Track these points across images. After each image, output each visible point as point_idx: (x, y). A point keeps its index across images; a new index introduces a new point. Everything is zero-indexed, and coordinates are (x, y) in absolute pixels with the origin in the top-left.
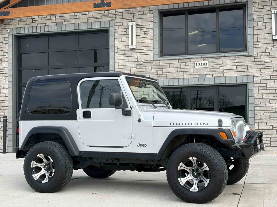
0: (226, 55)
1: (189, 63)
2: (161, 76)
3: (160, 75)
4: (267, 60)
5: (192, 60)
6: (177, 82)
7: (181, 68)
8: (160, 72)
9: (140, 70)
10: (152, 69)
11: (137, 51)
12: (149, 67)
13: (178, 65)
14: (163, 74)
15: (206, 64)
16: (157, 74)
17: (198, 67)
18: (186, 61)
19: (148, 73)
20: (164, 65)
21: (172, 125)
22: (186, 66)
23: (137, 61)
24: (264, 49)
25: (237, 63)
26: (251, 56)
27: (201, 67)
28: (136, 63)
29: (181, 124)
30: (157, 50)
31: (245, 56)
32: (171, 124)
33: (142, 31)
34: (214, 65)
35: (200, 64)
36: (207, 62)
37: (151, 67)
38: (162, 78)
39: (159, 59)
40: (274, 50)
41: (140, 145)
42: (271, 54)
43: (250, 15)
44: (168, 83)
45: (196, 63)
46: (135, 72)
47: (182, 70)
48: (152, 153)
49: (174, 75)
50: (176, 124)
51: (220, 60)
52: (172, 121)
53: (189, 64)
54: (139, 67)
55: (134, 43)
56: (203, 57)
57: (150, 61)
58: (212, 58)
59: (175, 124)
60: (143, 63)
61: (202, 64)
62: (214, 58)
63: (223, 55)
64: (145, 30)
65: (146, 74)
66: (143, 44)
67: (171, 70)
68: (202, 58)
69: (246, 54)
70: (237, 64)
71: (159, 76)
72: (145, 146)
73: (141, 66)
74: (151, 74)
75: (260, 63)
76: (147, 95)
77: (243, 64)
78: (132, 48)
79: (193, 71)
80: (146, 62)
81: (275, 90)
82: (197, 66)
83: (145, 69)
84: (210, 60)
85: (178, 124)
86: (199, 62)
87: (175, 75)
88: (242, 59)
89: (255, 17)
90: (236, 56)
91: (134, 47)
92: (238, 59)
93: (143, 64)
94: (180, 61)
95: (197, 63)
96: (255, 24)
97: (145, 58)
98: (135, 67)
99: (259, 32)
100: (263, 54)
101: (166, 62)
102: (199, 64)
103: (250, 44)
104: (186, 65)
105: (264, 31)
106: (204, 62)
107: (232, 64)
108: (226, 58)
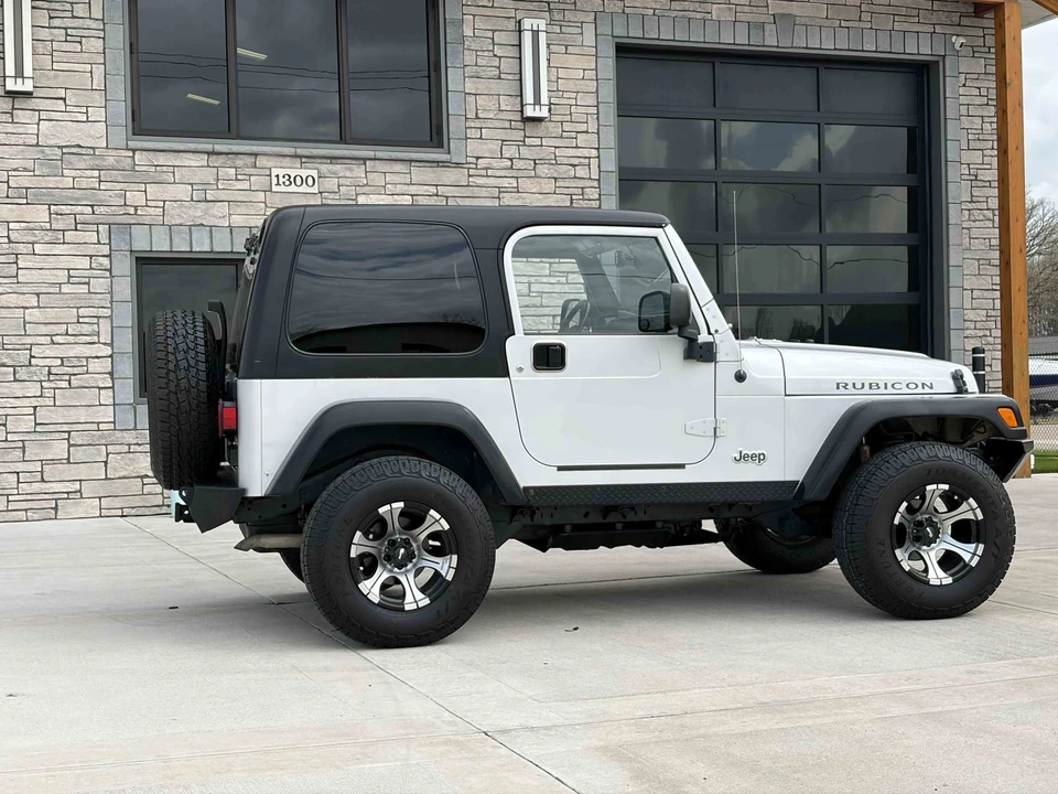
0: (380, 155)
1: (248, 171)
2: (139, 212)
3: (136, 210)
4: (505, 183)
5: (261, 161)
6: (207, 241)
7: (218, 189)
8: (135, 198)
9: (52, 182)
10: (100, 181)
11: (34, 103)
12: (89, 173)
13: (208, 175)
14: (147, 206)
15: (310, 181)
16: (125, 205)
17: (282, 188)
18: (240, 162)
19: (86, 199)
20: (153, 169)
21: (842, 390)
22: (237, 179)
23: (37, 145)
24: (495, 146)
25: (415, 187)
26: (458, 165)
27: (293, 188)
28: (33, 153)
29: (867, 386)
30: (121, 109)
31: (438, 163)
32: (838, 388)
33: (56, 22)
34: (339, 186)
35: (291, 181)
36: (314, 173)
37: (96, 173)
38: (147, 220)
39: (132, 144)
40: (525, 152)
41: (743, 458)
42: (518, 164)
43: (453, 22)
44: (171, 240)
45: (275, 172)
46: (27, 188)
47: (222, 195)
48: (782, 479)
49: (191, 213)
50: (854, 387)
51: (359, 171)
52: (842, 378)
53: (250, 175)
54: (45, 170)
55: (28, 71)
56: (299, 151)
57: (93, 148)
58: (333, 159)
59: (850, 386)
60: (63, 153)
61: (298, 179)
62: (339, 161)
63: (371, 154)
64: (69, 23)
65: (77, 199)
66: (62, 79)
67: (183, 192)
68: (296, 156)
69: (445, 157)
70: (413, 189)
71: (132, 211)
72: (760, 458)
73: (56, 167)
74: (101, 200)
75: (484, 192)
76: (84, 283)
77: (433, 190)
78: (19, 87)
79: (265, 203)
80: (75, 150)
81: (530, 283)
82: (278, 184)
83: (74, 178)
84: (325, 168)
85: (859, 386)
86: (288, 171)
87: (197, 213)
88: (428, 174)
89: (468, 32)
90: (411, 161)
91: (28, 86)
92: (418, 174)
93: (62, 160)
94: (220, 161)
95: (281, 172)
96: (469, 58)
97: (70, 134)
98: (26, 170)
99: (482, 86)
100: (495, 164)
101: (161, 159)
102: (287, 177)
103: (454, 126)
104: (239, 177)
105: (495, 86)
106: (304, 172)
107: (399, 189)
108: (380, 166)
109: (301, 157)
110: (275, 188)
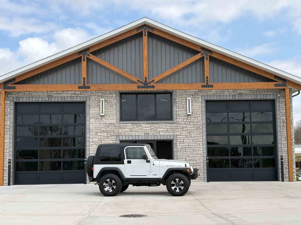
0: (161, 122)
4: (184, 126)
5: (141, 124)
6: (131, 138)
8: (120, 131)
9: (107, 129)
10: (115, 129)
11: (105, 117)
13: (132, 127)
14: (122, 132)
17: (144, 129)
18: (137, 125)
19: (113, 132)
23: (105, 123)
24: (182, 120)
26: (175, 123)
27: (146, 128)
28: (105, 125)
30: (118, 117)
31: (171, 123)
33: (109, 104)
34: (154, 128)
37: (114, 127)
38: (122, 135)
39: (120, 123)
40: (188, 120)
42: (186, 123)
43: (174, 99)
44: (126, 138)
45: (143, 126)
46: (104, 130)
47: (134, 130)
49: (129, 133)
51: (157, 125)
53: (139, 127)
54: (106, 127)
55: (104, 112)
56: (147, 122)
57: (114, 123)
58: (153, 123)
63: (159, 122)
64: (111, 104)
65: (111, 132)
66: (109, 113)
67: (128, 130)
68: (146, 123)
69: (172, 122)
70: (167, 128)
71: (120, 133)
74: (115, 132)
75: (180, 128)
77: (171, 128)
78: (102, 115)
79: (141, 131)
80: (111, 124)
81: (189, 144)
83: (111, 128)
84: (151, 125)
88: (170, 125)
89: (177, 100)
90: (167, 123)
91: (104, 115)
92: (168, 125)
93: (109, 126)
94: (133, 125)
95: (144, 126)
96: (177, 105)
97: (110, 121)
98: (103, 127)
99: (180, 109)
100: (182, 123)
101: (124, 125)
103: (174, 117)
104: (137, 127)
105: (182, 109)
106: (148, 126)
107: (164, 128)
108: (161, 124)
109: (147, 123)
110: (143, 129)
